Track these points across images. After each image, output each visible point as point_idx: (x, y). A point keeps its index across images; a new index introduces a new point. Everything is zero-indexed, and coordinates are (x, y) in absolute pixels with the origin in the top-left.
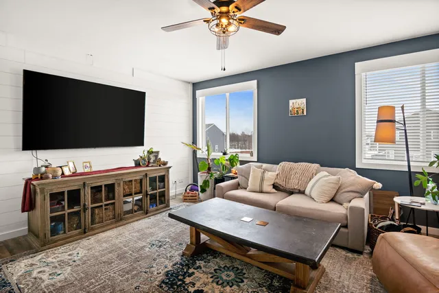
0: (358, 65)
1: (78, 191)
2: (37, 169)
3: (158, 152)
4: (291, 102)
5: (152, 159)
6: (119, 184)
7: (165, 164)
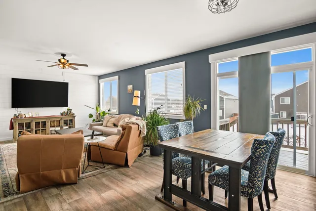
0: (146, 71)
1: (30, 123)
2: (15, 115)
3: (71, 110)
4: (128, 86)
5: (69, 112)
6: (48, 122)
7: (74, 114)
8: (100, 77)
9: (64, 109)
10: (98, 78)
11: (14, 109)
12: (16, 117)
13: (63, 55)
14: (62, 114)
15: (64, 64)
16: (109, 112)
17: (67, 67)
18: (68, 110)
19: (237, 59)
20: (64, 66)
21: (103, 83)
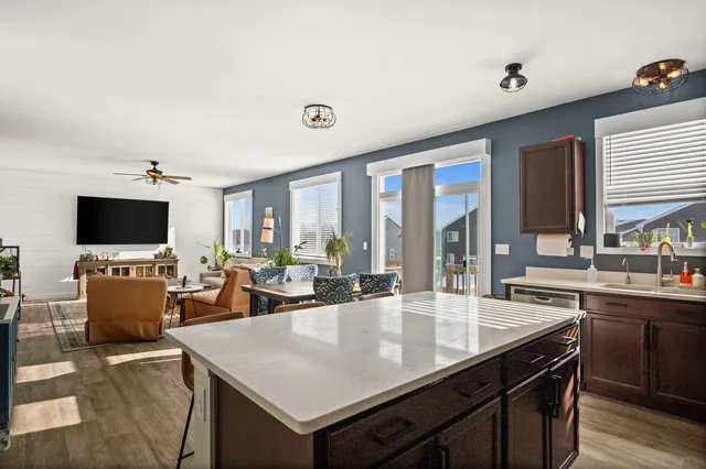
0: (292, 184)
3: (172, 249)
4: (267, 209)
5: (168, 254)
6: (133, 269)
7: (175, 257)
8: (226, 191)
9: (162, 248)
10: (221, 192)
11: (80, 247)
12: (84, 259)
13: (154, 163)
14: (156, 257)
15: (154, 178)
16: (238, 255)
17: (159, 181)
18: (167, 249)
19: (400, 173)
20: (155, 181)
21: (231, 202)
